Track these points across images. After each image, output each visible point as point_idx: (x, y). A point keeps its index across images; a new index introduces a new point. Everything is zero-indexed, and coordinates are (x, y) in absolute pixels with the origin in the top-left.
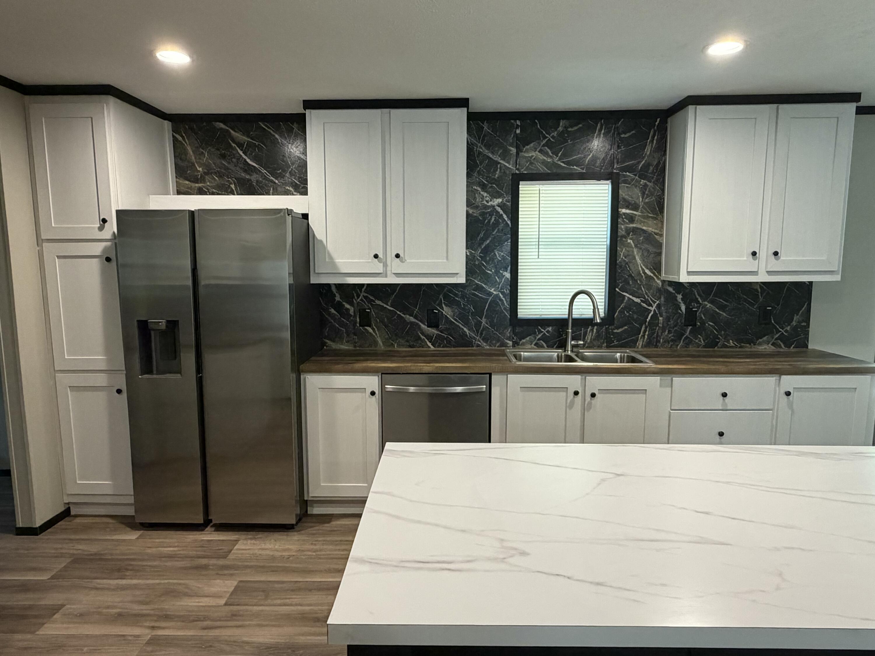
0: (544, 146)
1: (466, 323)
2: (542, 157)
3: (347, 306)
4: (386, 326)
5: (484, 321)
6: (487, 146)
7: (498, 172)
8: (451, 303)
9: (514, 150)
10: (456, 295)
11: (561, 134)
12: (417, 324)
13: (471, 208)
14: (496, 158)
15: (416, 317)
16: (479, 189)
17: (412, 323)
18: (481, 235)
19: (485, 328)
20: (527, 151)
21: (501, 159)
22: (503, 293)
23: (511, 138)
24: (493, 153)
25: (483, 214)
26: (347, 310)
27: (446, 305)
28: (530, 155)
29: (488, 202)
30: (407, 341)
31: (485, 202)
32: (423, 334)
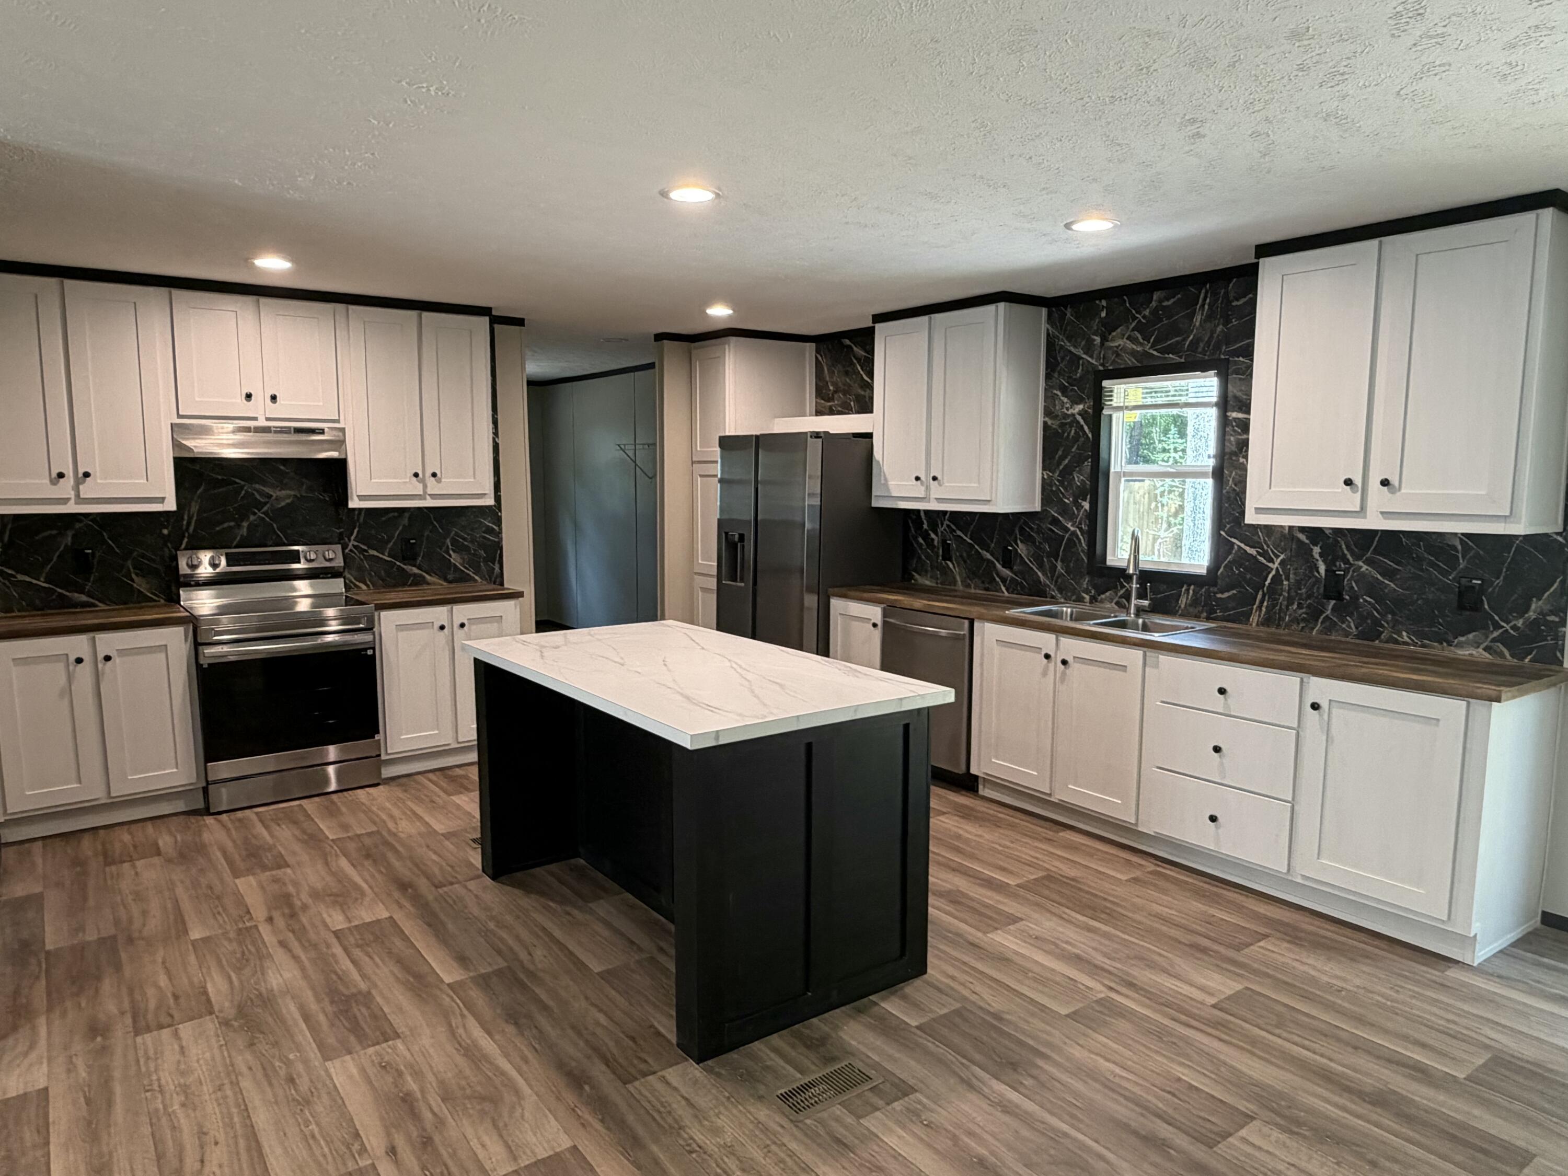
0: (1133, 330)
1: (1041, 567)
2: (1130, 345)
3: (933, 536)
4: (965, 562)
5: (1059, 565)
6: (1069, 338)
7: (1080, 371)
8: (1028, 539)
9: (1098, 339)
10: (1031, 529)
11: (1154, 312)
12: (993, 563)
13: (1051, 419)
14: (1079, 352)
15: (992, 555)
16: (1059, 393)
17: (989, 561)
18: (1060, 453)
19: (1061, 575)
20: (1113, 340)
21: (1085, 353)
22: (1081, 529)
23: (1095, 324)
24: (1075, 347)
25: (1062, 425)
26: (933, 540)
27: (1022, 542)
28: (1117, 344)
29: (1067, 409)
30: (983, 582)
31: (1065, 410)
32: (998, 575)
